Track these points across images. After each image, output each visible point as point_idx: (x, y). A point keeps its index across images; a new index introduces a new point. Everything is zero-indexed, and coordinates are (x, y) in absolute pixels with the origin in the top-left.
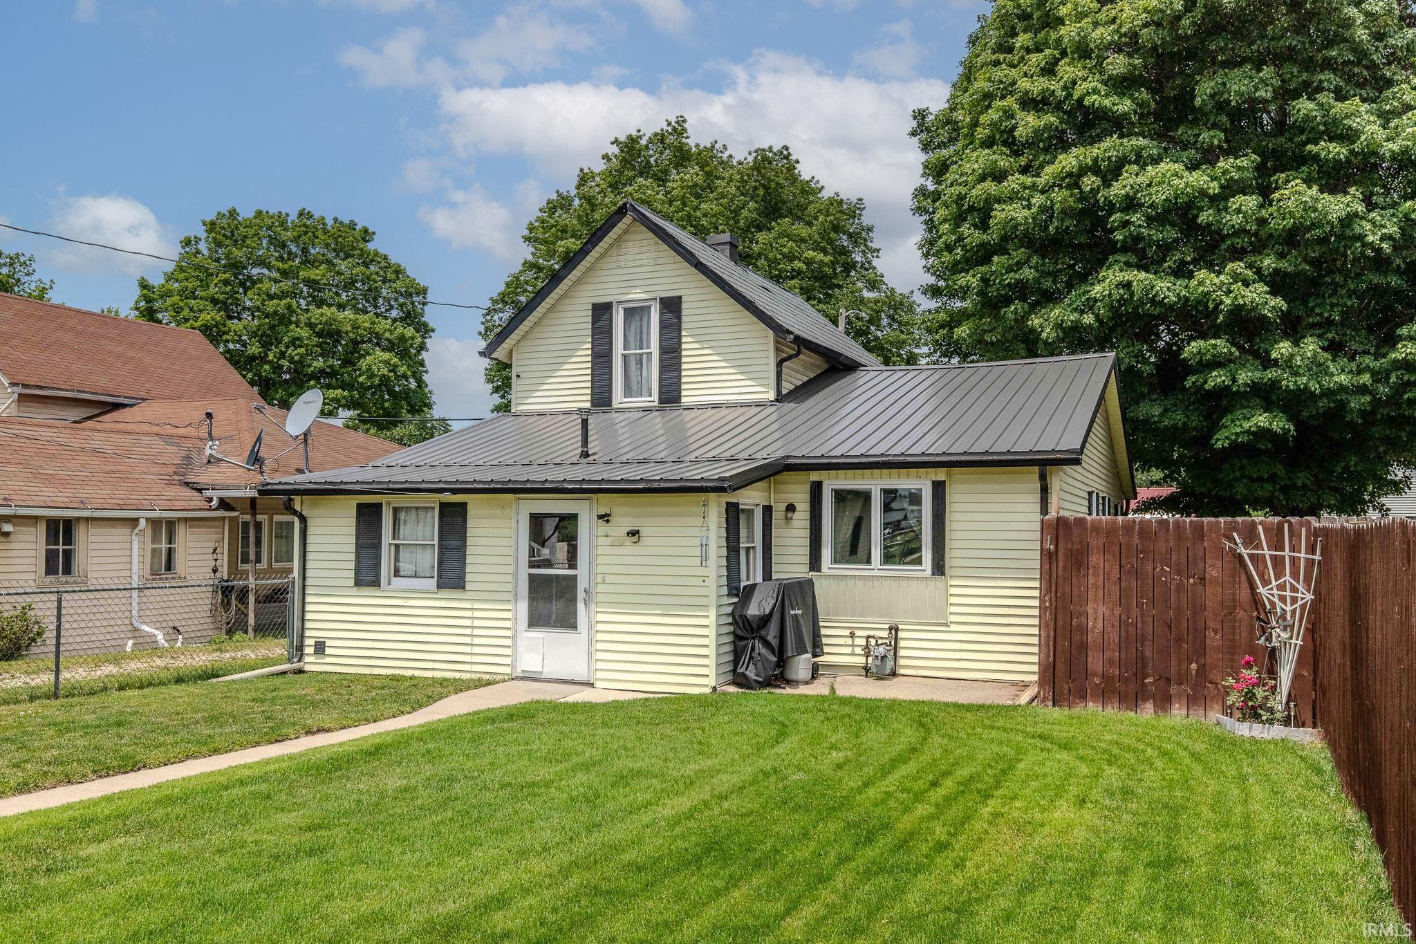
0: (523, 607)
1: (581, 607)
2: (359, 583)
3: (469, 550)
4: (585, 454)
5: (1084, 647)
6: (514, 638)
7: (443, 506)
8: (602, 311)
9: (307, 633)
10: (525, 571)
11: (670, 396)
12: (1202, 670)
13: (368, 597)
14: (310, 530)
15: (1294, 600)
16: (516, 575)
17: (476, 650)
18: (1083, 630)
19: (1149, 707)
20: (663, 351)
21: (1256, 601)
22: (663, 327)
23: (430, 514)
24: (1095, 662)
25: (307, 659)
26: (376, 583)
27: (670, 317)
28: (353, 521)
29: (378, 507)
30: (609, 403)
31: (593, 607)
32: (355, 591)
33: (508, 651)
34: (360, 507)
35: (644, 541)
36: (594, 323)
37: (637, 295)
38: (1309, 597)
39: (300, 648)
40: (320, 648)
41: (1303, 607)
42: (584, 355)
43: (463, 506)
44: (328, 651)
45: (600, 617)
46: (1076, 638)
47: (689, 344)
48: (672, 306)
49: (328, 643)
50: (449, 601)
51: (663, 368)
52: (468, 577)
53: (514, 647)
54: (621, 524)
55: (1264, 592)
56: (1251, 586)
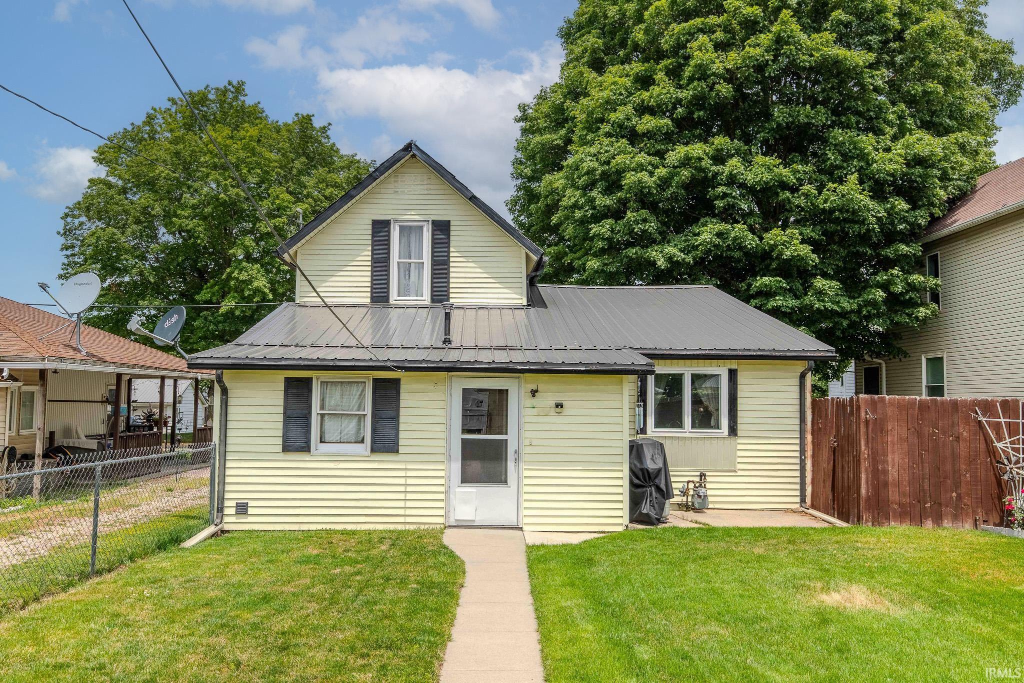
0: (456, 467)
1: (511, 465)
2: (286, 448)
3: (402, 419)
4: (447, 341)
5: (886, 484)
6: (447, 492)
7: (376, 381)
8: (380, 227)
9: (227, 496)
10: (458, 436)
12: (959, 497)
13: (296, 461)
14: (231, 401)
16: (448, 440)
17: (409, 503)
18: (885, 472)
19: (929, 524)
20: (434, 262)
22: (434, 243)
23: (356, 391)
24: (893, 495)
25: (226, 519)
26: (306, 448)
27: (440, 236)
28: (281, 394)
29: (308, 382)
30: (387, 300)
31: (522, 466)
32: (282, 456)
33: (442, 504)
34: (289, 382)
35: (565, 411)
36: (373, 235)
37: (412, 216)
39: (220, 510)
40: (242, 509)
43: (397, 382)
44: (250, 511)
45: (526, 473)
47: (456, 259)
48: (442, 228)
49: (251, 504)
50: (384, 462)
51: (434, 275)
52: (401, 442)
53: (447, 500)
54: (547, 399)
55: (999, 445)
56: (988, 441)
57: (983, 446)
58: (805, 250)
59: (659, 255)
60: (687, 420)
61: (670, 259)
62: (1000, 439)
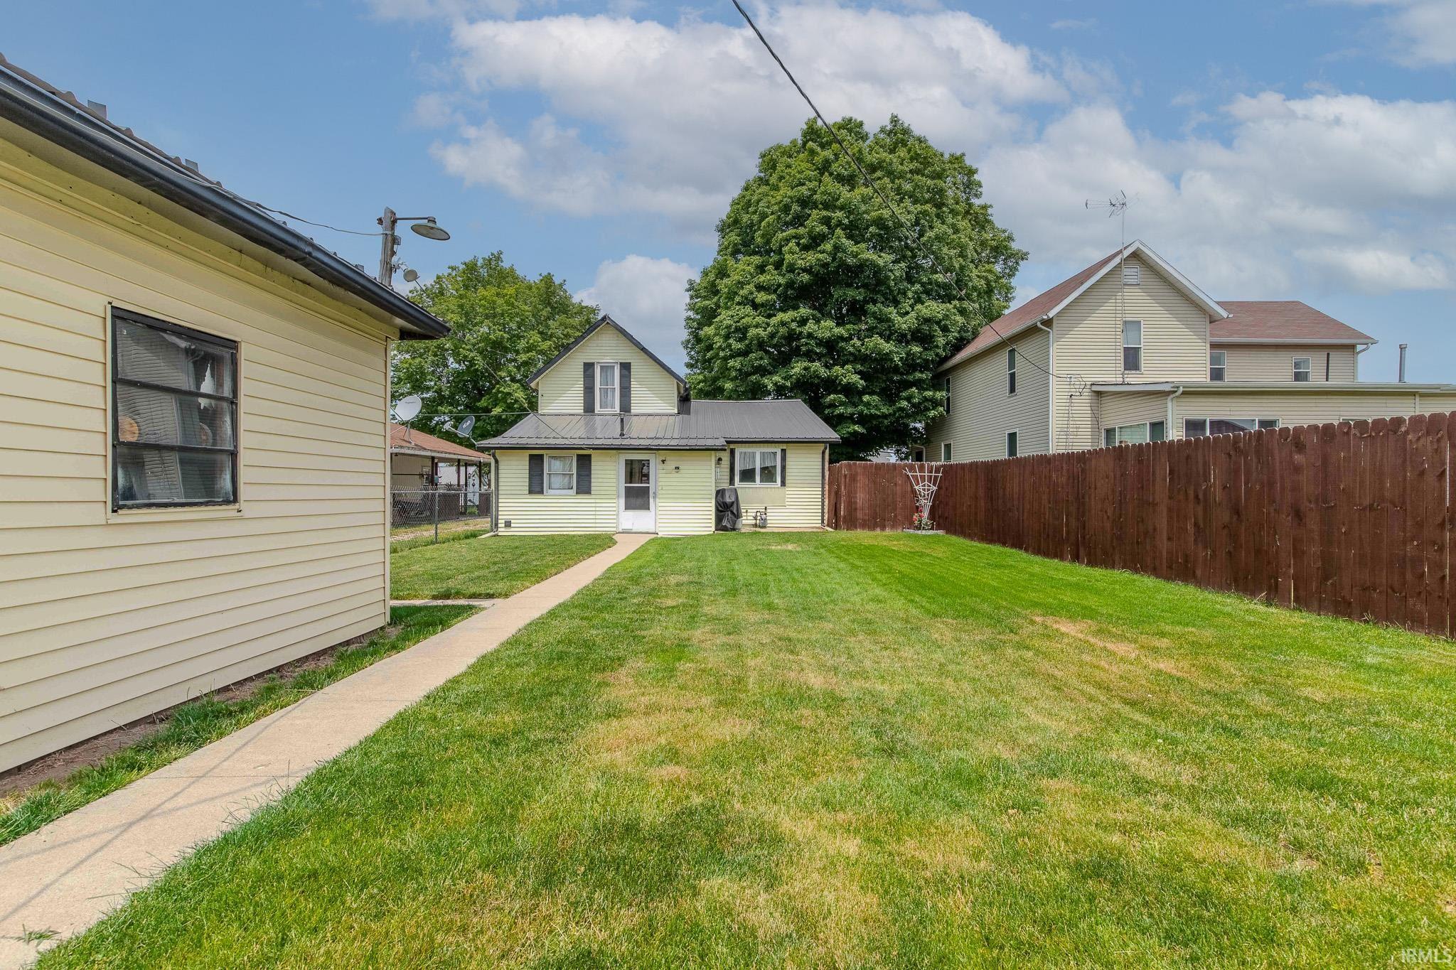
0: (622, 501)
1: (651, 500)
2: (531, 492)
3: (592, 476)
4: (622, 435)
5: (856, 509)
6: (617, 515)
7: (579, 456)
8: (589, 367)
9: (500, 517)
10: (623, 485)
11: (625, 407)
12: (895, 516)
13: (537, 499)
14: (500, 467)
15: (928, 490)
16: (618, 487)
17: (597, 521)
18: (856, 503)
19: (878, 529)
20: (622, 388)
21: (914, 491)
22: (622, 376)
23: (568, 462)
24: (860, 515)
25: (499, 530)
26: (541, 492)
27: (626, 372)
28: (527, 463)
29: (541, 457)
30: (593, 411)
31: (657, 500)
32: (528, 496)
33: (615, 521)
34: (531, 456)
35: (682, 471)
36: (584, 372)
37: (608, 360)
38: (935, 488)
39: (496, 525)
40: (508, 524)
41: (932, 492)
42: (579, 387)
43: (590, 456)
44: (512, 525)
45: (660, 504)
46: (853, 506)
47: (634, 385)
48: (626, 367)
49: (512, 521)
50: (583, 499)
51: (622, 396)
52: (592, 488)
53: (617, 519)
54: (671, 465)
55: (917, 488)
56: (912, 486)
57: (909, 489)
58: (855, 378)
59: (768, 382)
60: (758, 478)
61: (775, 384)
62: (918, 484)
